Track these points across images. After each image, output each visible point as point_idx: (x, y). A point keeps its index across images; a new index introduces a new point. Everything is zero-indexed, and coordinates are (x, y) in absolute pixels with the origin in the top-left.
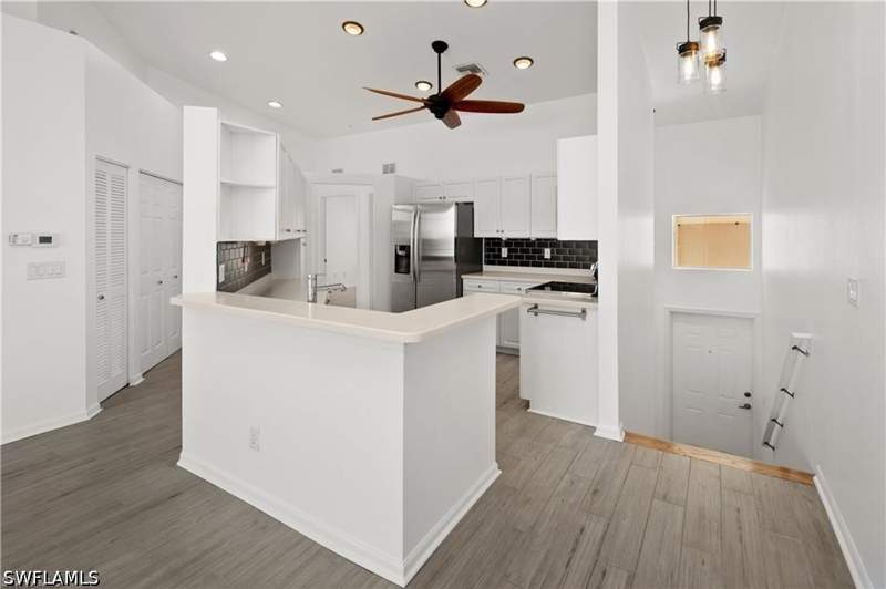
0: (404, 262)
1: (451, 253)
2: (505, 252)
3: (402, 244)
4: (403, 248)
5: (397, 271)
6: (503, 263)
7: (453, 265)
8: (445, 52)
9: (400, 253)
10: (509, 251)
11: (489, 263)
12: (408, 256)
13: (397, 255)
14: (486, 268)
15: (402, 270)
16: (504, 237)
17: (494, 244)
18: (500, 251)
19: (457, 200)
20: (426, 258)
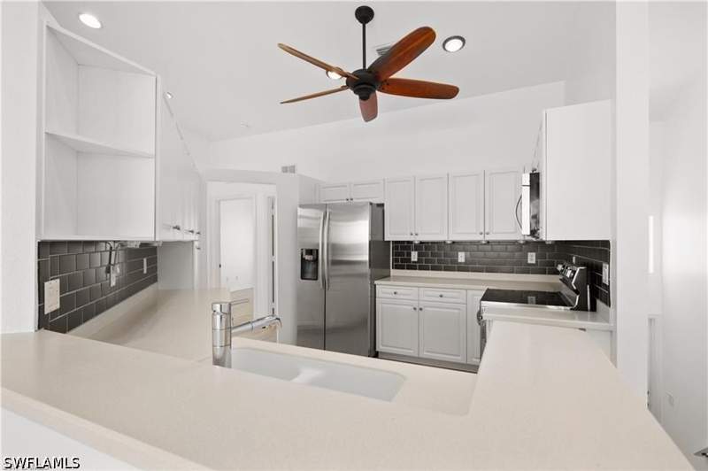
0: (310, 268)
1: (366, 258)
2: (414, 256)
3: (308, 248)
4: (310, 252)
5: (303, 277)
6: (412, 267)
7: (366, 269)
8: (370, 23)
9: (307, 257)
10: (419, 255)
11: (396, 267)
12: (316, 261)
13: (303, 260)
14: (393, 272)
15: (309, 276)
16: (417, 240)
17: (403, 248)
18: (409, 254)
19: (372, 201)
20: (335, 263)
